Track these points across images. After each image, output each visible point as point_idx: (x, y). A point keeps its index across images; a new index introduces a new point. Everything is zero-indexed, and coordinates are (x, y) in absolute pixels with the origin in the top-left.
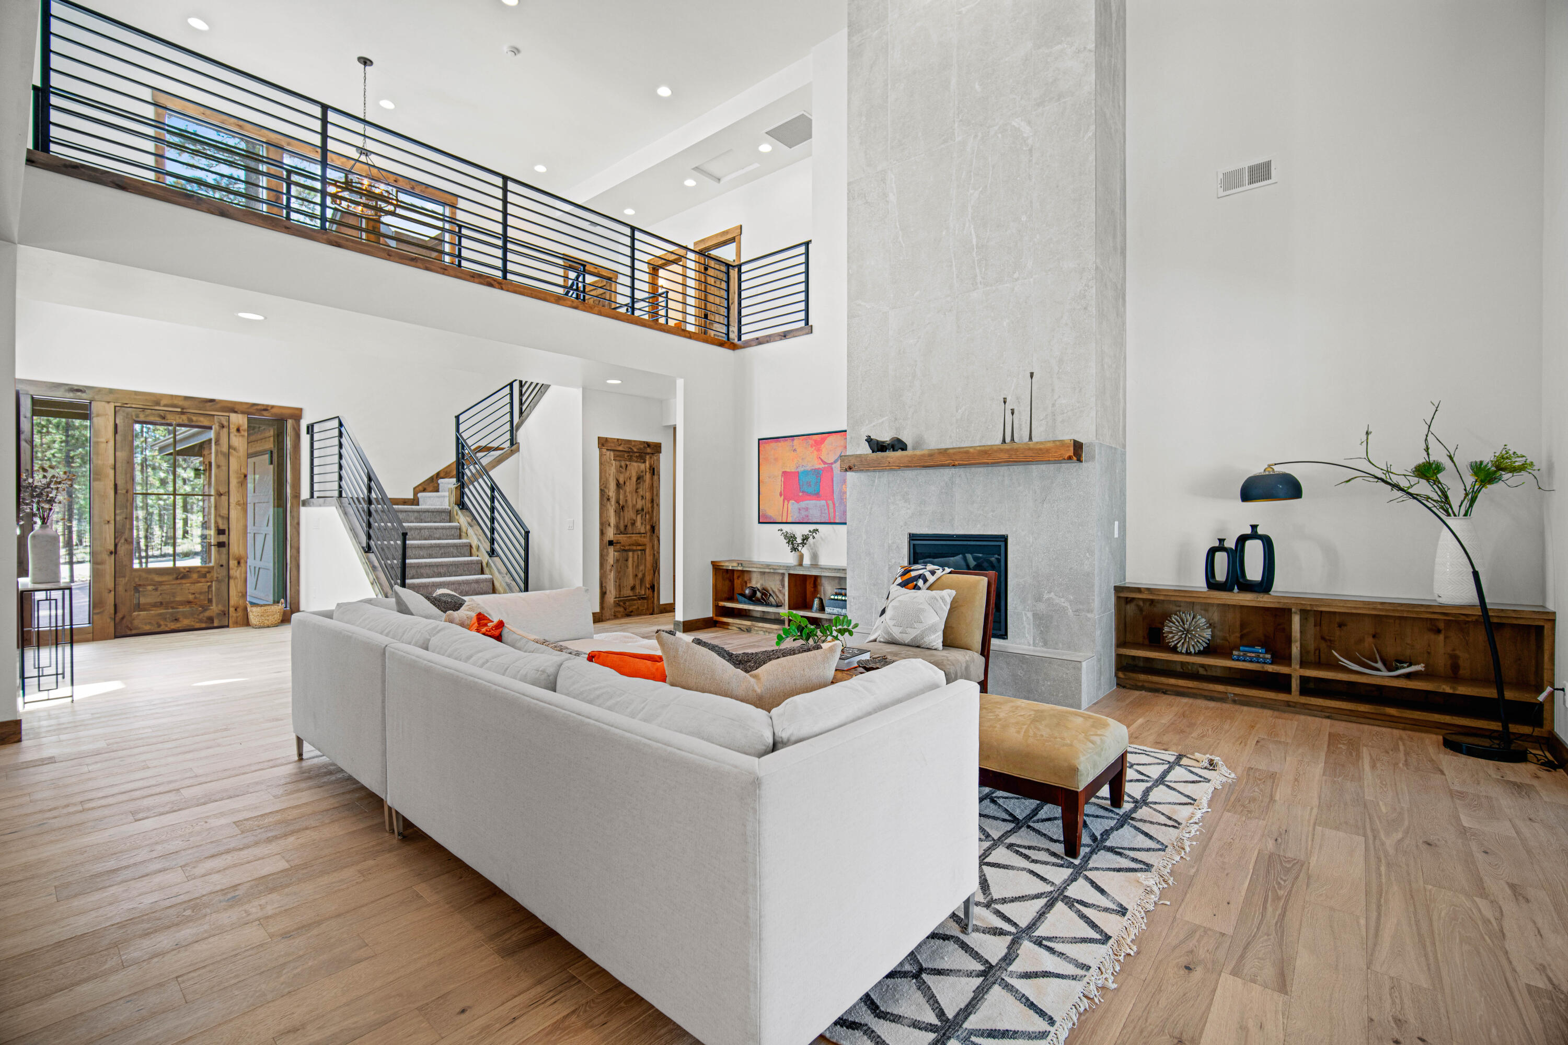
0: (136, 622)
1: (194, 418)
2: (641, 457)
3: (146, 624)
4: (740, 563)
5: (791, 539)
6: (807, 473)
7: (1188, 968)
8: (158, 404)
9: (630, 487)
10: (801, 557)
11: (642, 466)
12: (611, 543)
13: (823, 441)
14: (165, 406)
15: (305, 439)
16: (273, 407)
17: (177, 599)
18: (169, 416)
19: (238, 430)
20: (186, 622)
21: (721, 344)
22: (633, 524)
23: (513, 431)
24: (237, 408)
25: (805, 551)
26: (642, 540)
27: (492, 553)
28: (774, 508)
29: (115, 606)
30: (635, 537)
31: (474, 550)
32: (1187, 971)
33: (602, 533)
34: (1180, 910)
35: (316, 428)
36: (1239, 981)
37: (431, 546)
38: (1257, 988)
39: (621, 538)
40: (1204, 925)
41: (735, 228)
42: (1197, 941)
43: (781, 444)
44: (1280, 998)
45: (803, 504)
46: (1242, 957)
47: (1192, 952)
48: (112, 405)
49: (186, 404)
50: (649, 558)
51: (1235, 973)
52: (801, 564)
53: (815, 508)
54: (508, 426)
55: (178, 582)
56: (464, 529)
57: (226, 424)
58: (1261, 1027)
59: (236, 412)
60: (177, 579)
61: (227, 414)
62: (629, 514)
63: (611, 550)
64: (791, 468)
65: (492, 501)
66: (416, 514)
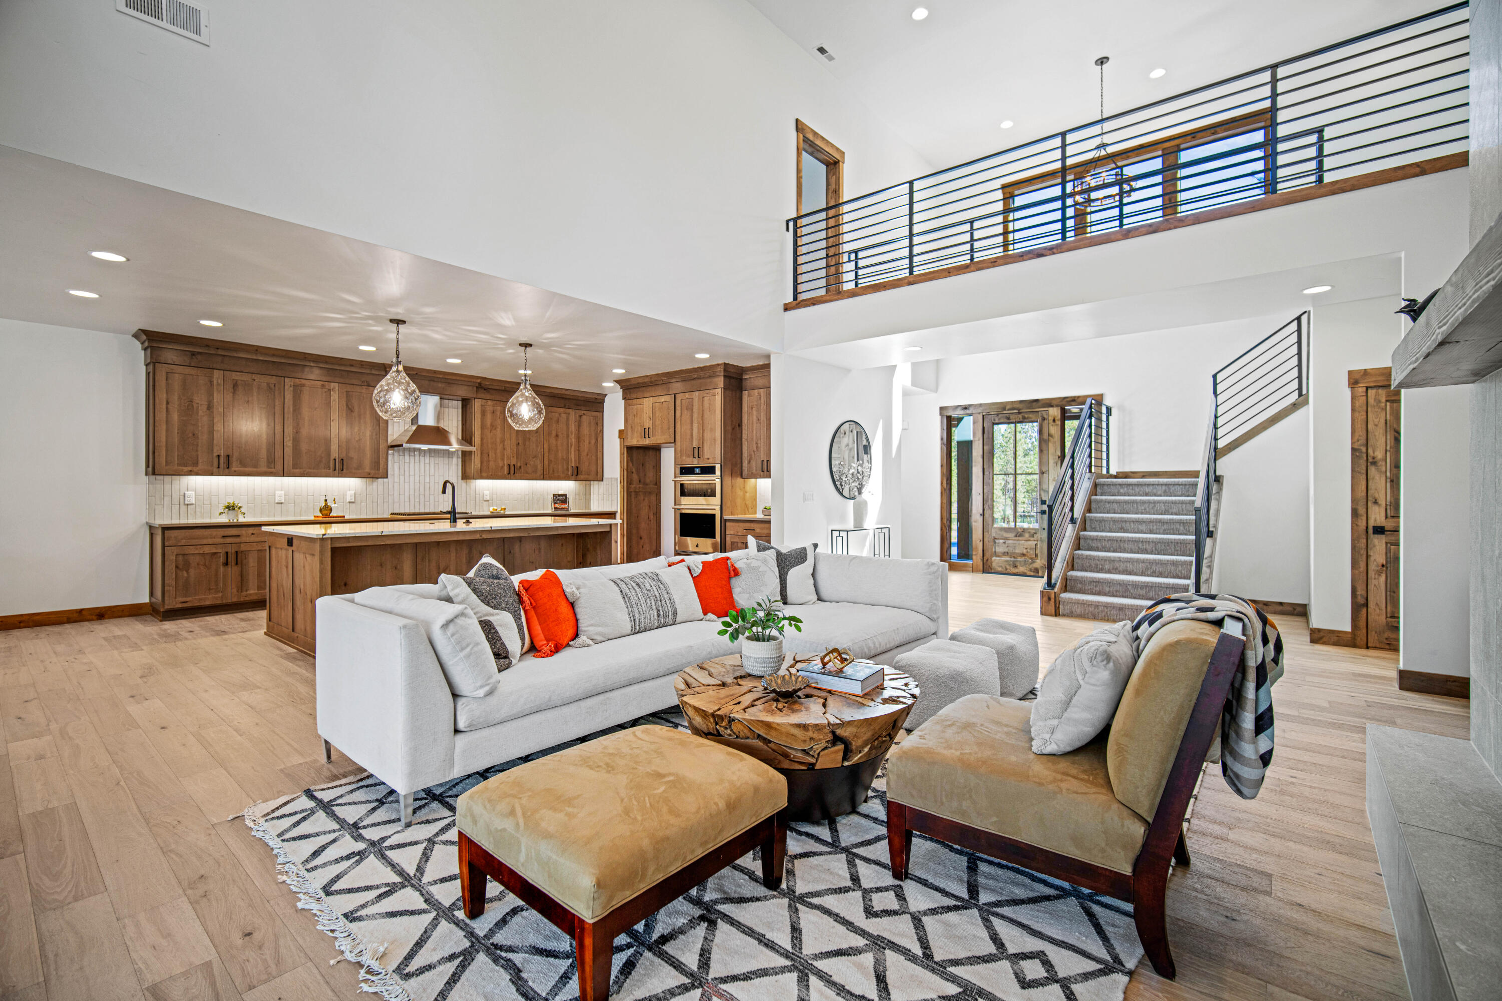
0: (994, 565)
1: (1026, 416)
3: (999, 566)
7: (249, 934)
8: (1004, 409)
12: (1379, 530)
14: (1009, 410)
16: (1079, 397)
17: (1017, 551)
18: (1012, 417)
19: (1054, 421)
20: (1021, 569)
24: (1054, 403)
27: (1212, 532)
29: (983, 551)
32: (247, 932)
34: (315, 971)
35: (1111, 410)
36: (198, 961)
37: (1151, 521)
38: (178, 970)
40: (278, 980)
42: (266, 959)
44: (150, 979)
46: (213, 984)
47: (260, 948)
48: (981, 415)
49: (1020, 406)
51: (208, 965)
54: (1293, 373)
55: (1017, 538)
57: (1046, 417)
58: (154, 947)
59: (1052, 406)
60: (1016, 536)
61: (1046, 409)
63: (1379, 541)
66: (1164, 488)
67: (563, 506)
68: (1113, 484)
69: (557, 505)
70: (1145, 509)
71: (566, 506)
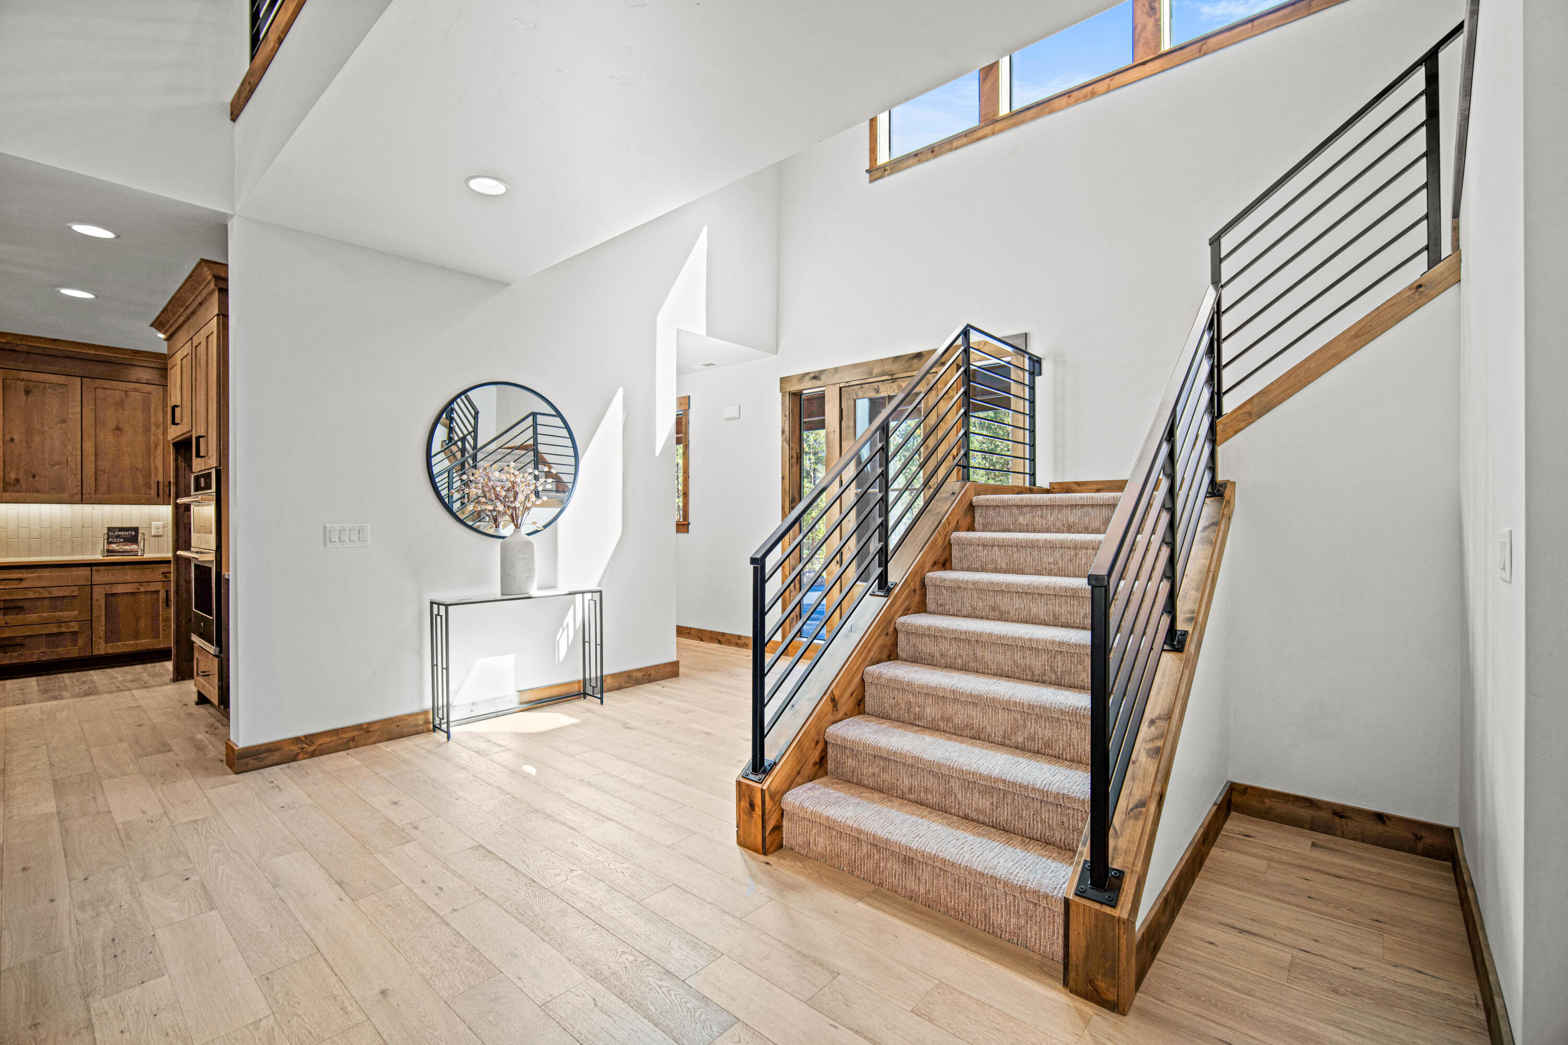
8: (871, 374)
14: (877, 376)
18: (882, 388)
48: (838, 386)
49: (894, 367)
67: (127, 548)
68: (1006, 506)
69: (114, 546)
70: (1056, 563)
71: (134, 547)
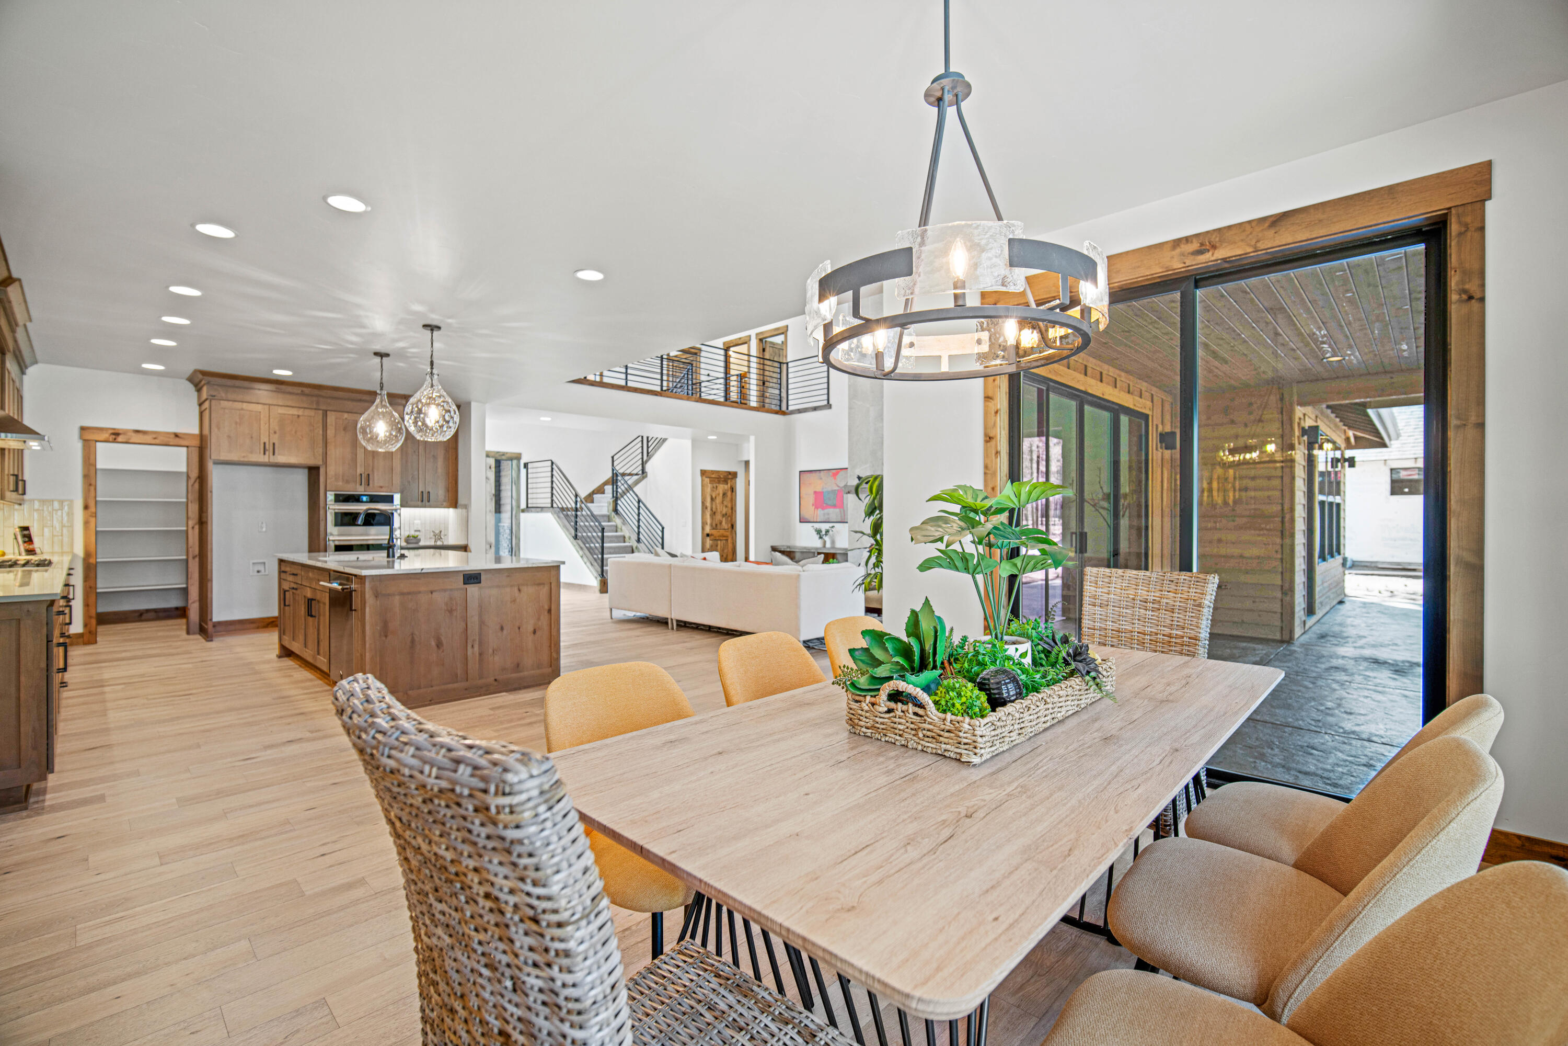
2: (725, 481)
4: (789, 547)
5: (819, 532)
6: (829, 492)
9: (719, 500)
10: (825, 543)
11: (726, 487)
12: (708, 535)
13: (837, 473)
15: (523, 471)
16: (507, 453)
21: (776, 413)
22: (721, 523)
23: (643, 464)
25: (827, 538)
26: (726, 534)
27: (639, 540)
28: (809, 512)
30: (722, 532)
31: (627, 539)
33: (703, 529)
35: (530, 466)
39: (714, 532)
41: (783, 327)
43: (813, 474)
45: (826, 511)
50: (730, 545)
52: (824, 546)
53: (833, 513)
54: (640, 462)
56: (619, 526)
62: (718, 517)
63: (708, 539)
64: (819, 489)
65: (639, 509)
